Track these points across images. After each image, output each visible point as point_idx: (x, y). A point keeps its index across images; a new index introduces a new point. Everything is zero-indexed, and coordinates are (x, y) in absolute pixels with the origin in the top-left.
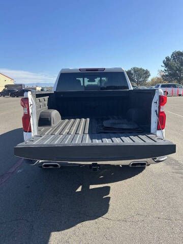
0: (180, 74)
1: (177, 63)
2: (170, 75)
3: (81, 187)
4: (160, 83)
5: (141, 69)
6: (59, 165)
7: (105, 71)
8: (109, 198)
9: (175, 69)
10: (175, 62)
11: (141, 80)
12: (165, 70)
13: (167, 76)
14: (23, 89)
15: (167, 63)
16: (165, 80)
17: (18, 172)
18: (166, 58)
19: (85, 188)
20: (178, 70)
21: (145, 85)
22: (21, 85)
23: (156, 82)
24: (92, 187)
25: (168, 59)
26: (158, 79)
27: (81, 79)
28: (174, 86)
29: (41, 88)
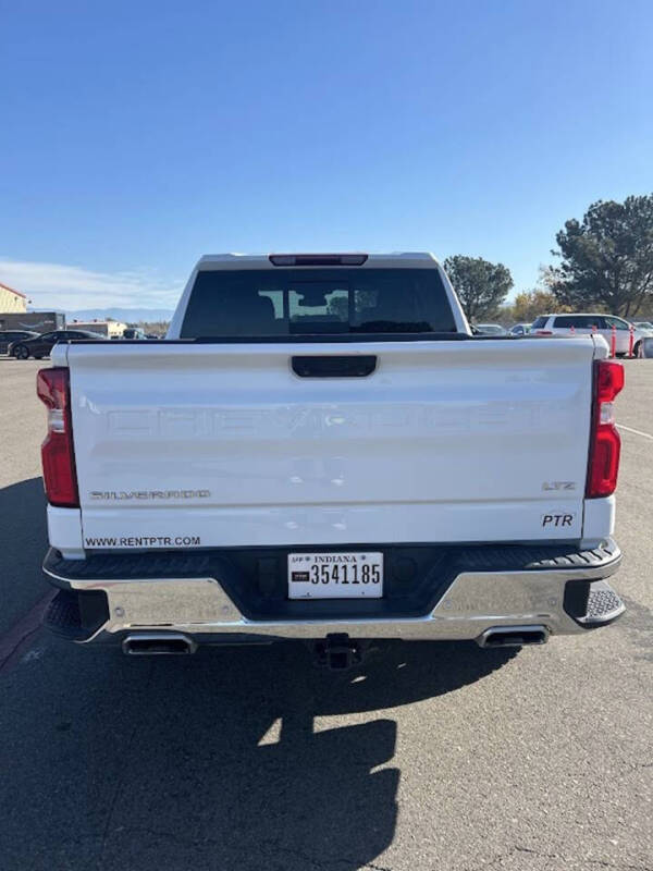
0: (617, 282)
1: (606, 244)
2: (581, 283)
3: (277, 726)
4: (548, 310)
5: (480, 262)
6: (189, 641)
7: (366, 265)
8: (395, 773)
9: (599, 263)
10: (600, 238)
11: (481, 299)
12: (565, 267)
13: (570, 286)
14: (61, 328)
15: (570, 243)
16: (565, 301)
17: (27, 658)
18: (568, 225)
19: (297, 729)
20: (608, 267)
21: (496, 319)
22: (52, 316)
23: (531, 307)
24: (323, 723)
25: (573, 228)
26: (540, 296)
27: (276, 297)
28: (600, 324)
29: (123, 327)
